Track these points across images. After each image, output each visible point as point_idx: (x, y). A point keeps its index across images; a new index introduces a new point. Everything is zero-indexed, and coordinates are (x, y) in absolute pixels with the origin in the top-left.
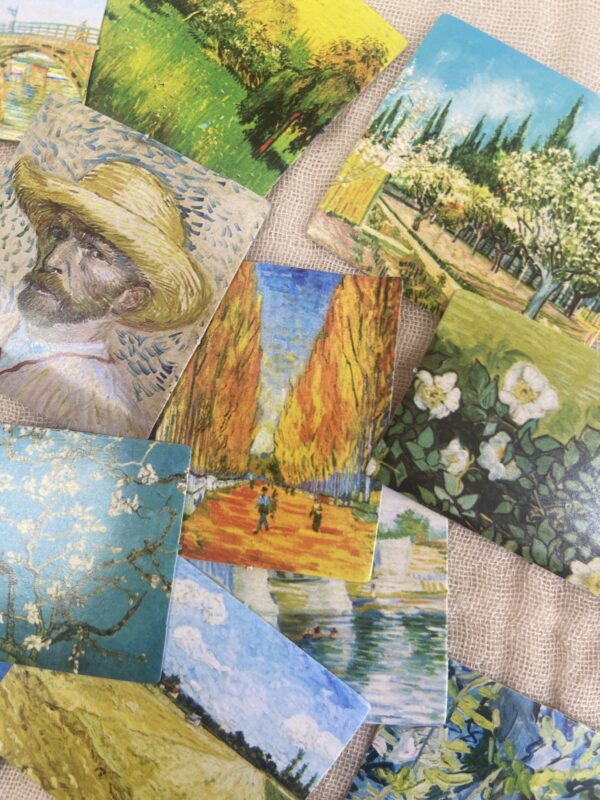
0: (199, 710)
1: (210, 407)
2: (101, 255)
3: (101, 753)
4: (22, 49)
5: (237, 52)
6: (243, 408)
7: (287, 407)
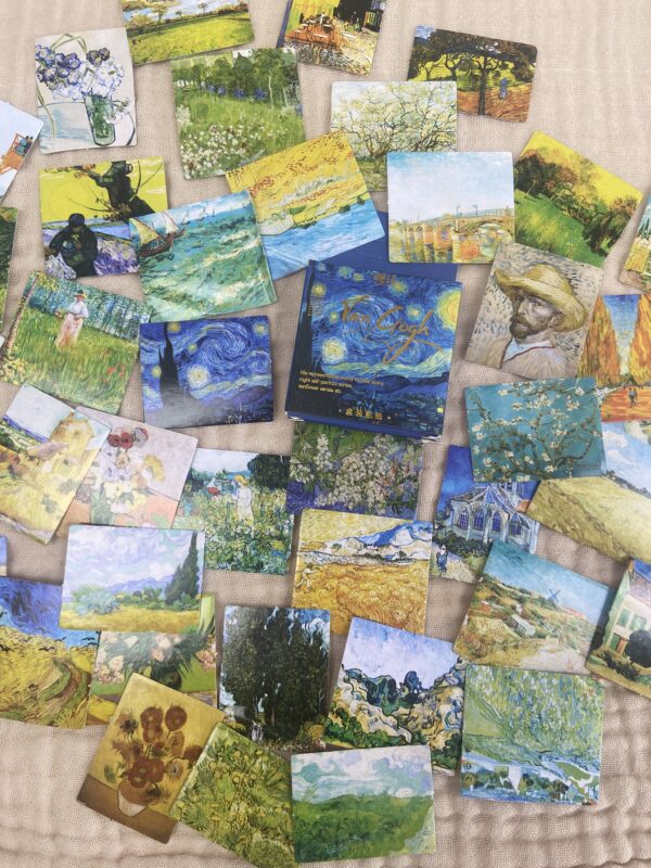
0: (625, 482)
1: (598, 360)
2: (540, 305)
3: (587, 509)
4: (484, 223)
5: (576, 210)
6: (613, 357)
7: (631, 353)
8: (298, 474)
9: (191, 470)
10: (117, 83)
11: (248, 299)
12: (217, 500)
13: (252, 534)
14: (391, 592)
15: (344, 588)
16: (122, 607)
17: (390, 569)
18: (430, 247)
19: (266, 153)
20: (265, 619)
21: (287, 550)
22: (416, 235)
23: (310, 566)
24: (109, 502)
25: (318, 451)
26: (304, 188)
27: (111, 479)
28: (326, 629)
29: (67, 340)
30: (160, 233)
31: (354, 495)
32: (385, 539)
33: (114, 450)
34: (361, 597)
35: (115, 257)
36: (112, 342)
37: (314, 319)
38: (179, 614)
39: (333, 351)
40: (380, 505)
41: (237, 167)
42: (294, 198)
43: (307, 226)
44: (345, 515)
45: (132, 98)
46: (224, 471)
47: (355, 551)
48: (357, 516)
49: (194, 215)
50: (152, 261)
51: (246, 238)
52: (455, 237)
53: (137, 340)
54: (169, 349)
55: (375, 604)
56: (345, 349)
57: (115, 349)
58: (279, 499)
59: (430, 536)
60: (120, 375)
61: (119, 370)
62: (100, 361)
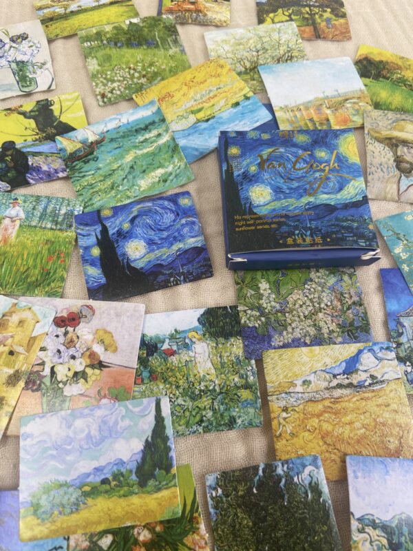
8: (249, 319)
9: (143, 336)
10: (35, 52)
11: (168, 181)
12: (174, 360)
13: (217, 388)
14: (375, 420)
15: (326, 426)
16: (90, 501)
17: (366, 395)
18: (311, 120)
19: (163, 79)
20: (252, 480)
21: (257, 398)
22: (298, 114)
23: (285, 409)
24: (61, 385)
25: (262, 295)
26: (199, 95)
27: (61, 361)
28: (321, 477)
30: (84, 142)
31: (308, 329)
32: (351, 365)
33: (61, 331)
34: (347, 432)
35: (45, 168)
36: (50, 234)
37: (236, 173)
38: (155, 495)
39: (260, 196)
40: (335, 334)
41: (141, 90)
42: (192, 103)
43: (207, 120)
44: (304, 349)
45: (49, 60)
46: (176, 331)
47: (325, 384)
48: (317, 348)
49: (111, 126)
50: (79, 164)
51: (159, 135)
52: (328, 111)
53: (73, 228)
54: (105, 230)
55: (364, 437)
56: (270, 191)
57: (53, 239)
58: (236, 347)
59: (393, 355)
60: (59, 261)
61: (58, 257)
62: (40, 252)
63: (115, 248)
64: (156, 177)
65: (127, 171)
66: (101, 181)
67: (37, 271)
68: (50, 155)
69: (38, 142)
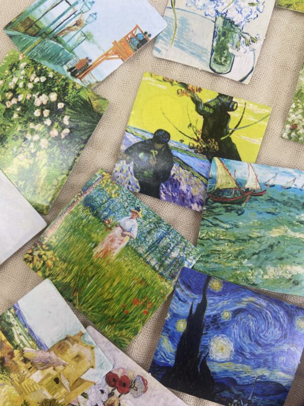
29: (106, 253)
30: (240, 183)
33: (108, 389)
36: (149, 273)
53: (174, 281)
54: (202, 306)
57: (149, 282)
60: (143, 311)
61: (144, 306)
62: (130, 288)
63: (202, 334)
64: (290, 273)
65: (263, 247)
66: (230, 241)
67: (117, 308)
68: (197, 175)
69: (193, 151)
